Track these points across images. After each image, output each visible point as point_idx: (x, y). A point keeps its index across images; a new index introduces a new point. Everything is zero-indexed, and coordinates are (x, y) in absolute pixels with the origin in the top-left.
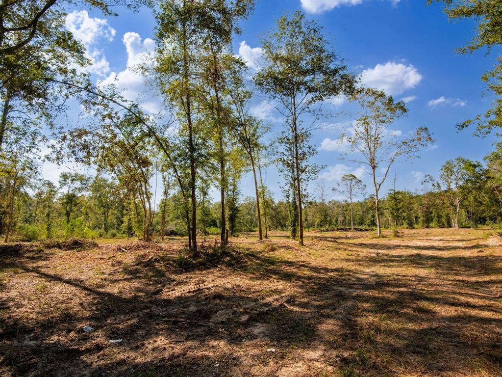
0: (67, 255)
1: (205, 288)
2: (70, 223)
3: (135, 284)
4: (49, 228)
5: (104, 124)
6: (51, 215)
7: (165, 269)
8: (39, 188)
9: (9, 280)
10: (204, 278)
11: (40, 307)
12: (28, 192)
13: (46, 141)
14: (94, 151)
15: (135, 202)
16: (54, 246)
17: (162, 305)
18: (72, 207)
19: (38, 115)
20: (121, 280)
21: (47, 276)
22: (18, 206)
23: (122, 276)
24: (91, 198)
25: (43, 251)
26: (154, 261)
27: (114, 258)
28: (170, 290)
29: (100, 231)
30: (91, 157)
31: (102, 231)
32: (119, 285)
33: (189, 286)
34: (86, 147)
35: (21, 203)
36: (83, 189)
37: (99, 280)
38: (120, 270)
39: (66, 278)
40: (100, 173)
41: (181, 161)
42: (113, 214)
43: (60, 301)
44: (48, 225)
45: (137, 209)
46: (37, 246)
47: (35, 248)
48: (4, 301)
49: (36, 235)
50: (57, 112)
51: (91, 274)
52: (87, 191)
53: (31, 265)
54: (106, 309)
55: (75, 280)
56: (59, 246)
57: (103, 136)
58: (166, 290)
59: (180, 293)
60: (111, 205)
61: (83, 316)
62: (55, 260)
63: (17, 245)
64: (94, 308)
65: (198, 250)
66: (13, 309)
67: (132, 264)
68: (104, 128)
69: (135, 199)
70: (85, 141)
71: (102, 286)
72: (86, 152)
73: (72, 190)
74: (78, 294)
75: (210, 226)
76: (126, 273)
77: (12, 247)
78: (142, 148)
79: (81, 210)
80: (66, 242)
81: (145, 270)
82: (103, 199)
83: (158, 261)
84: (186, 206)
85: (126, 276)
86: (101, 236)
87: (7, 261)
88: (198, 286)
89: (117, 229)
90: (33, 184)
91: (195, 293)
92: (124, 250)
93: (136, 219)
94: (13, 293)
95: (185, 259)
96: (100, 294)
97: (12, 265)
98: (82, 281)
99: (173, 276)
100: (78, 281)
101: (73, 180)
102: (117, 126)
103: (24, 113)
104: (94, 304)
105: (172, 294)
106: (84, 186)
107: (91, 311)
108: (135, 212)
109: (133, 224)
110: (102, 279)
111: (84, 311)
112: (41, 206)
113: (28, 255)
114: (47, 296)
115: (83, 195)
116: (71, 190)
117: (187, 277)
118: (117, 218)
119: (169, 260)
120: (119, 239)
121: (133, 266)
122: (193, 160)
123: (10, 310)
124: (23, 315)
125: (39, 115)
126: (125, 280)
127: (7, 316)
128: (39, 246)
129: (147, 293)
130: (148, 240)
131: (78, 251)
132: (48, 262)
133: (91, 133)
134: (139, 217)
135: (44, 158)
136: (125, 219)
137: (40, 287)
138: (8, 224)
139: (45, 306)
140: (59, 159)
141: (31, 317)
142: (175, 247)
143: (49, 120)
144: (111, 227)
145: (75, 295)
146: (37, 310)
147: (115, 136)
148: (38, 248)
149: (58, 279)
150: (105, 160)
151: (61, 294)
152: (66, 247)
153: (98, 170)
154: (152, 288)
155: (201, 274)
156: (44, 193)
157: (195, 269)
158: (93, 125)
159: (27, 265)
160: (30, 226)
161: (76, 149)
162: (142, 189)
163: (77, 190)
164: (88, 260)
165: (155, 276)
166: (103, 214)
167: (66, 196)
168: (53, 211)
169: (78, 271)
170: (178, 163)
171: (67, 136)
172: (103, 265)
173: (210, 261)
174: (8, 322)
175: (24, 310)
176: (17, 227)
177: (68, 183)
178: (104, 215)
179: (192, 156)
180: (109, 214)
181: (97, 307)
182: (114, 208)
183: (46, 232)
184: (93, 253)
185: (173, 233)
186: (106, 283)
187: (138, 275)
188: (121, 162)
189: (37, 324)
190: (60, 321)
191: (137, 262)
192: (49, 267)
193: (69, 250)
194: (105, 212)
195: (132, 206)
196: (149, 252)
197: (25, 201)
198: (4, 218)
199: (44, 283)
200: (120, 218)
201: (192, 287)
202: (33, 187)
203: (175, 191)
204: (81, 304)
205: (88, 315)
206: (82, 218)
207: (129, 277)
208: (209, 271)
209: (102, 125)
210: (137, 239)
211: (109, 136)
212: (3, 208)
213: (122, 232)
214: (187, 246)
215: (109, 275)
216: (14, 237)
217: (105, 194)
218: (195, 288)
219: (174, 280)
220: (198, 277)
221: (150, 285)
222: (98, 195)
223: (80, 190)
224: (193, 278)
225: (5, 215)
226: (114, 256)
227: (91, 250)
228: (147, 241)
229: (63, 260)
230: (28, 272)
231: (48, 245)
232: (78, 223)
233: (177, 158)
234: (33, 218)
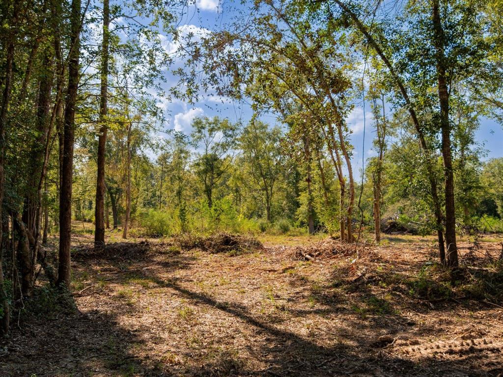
0: (216, 262)
1: (488, 349)
2: (214, 207)
3: (337, 322)
4: (182, 216)
5: (258, 17)
6: (184, 192)
7: (392, 299)
8: (162, 148)
9: (139, 298)
10: (482, 327)
11: (187, 345)
12: (147, 156)
13: (170, 63)
14: (245, 70)
15: (319, 165)
16: (195, 246)
17: (395, 370)
18: (213, 178)
19: (152, 17)
20: (310, 312)
21: (191, 295)
22: (135, 179)
23: (310, 304)
24: (242, 161)
25: (178, 253)
26: (368, 282)
27: (293, 271)
28: (408, 342)
29: (260, 221)
30: (241, 84)
31: (264, 220)
32: (309, 322)
33: (448, 339)
34: (231, 65)
35: (139, 174)
36: (228, 145)
37: (273, 309)
38: (306, 294)
39: (220, 300)
40: (259, 113)
41: (415, 71)
42: (280, 189)
43: (216, 339)
44: (182, 210)
45: (323, 179)
46: (170, 245)
47: (168, 248)
48: (136, 331)
49: (165, 227)
50: (182, 6)
51: (258, 296)
52: (235, 149)
53: (165, 276)
54: (292, 362)
55: (234, 305)
56: (202, 245)
57: (258, 39)
58: (399, 342)
59: (429, 351)
60: (277, 173)
61: (255, 370)
62: (200, 270)
63: (142, 243)
64: (270, 357)
65: (461, 265)
66: (150, 344)
67: (327, 284)
68: (260, 23)
69: (319, 159)
70: (230, 55)
71: (280, 321)
72: (232, 75)
73: (212, 148)
74: (242, 330)
75: (481, 214)
76: (318, 301)
77: (136, 245)
78: (331, 53)
79: (228, 183)
80: (211, 239)
81: (351, 298)
82: (262, 162)
83: (376, 283)
84: (430, 168)
85: (318, 306)
86: (263, 230)
87: (132, 268)
88: (469, 341)
89: (290, 217)
90: (154, 142)
91: (464, 357)
92: (307, 256)
93: (324, 199)
94: (147, 319)
95: (433, 282)
96: (276, 333)
97: (139, 274)
98: (244, 308)
99: (410, 316)
100: (238, 306)
101: (212, 130)
102: (282, 16)
103: (132, 18)
104: (270, 351)
105: (414, 350)
106: (229, 139)
107: (266, 362)
108: (321, 185)
109: (318, 207)
110: (277, 308)
111: (256, 362)
112: (167, 179)
113: (159, 260)
114: (196, 329)
115: (228, 156)
116: (210, 147)
117: (441, 321)
118: (288, 197)
119: (397, 281)
120: (294, 236)
121: (328, 288)
122: (444, 64)
123: (146, 346)
124: (165, 355)
125: (154, 18)
126: (317, 312)
127: (143, 354)
128: (174, 245)
129: (361, 341)
130: (350, 240)
131: (232, 256)
132: (189, 272)
133: (238, 38)
134: (329, 195)
135: (170, 93)
136: (303, 198)
137: (183, 313)
138: (125, 208)
139: (195, 344)
140: (191, 93)
141: (176, 359)
142: (407, 256)
143: (170, 25)
144: (279, 213)
145: (237, 331)
146: (183, 350)
147: (279, 36)
148: (172, 248)
149: (207, 300)
150: (264, 87)
151: (216, 326)
152: (213, 248)
153: (255, 107)
154: (370, 334)
155: (471, 316)
156: (171, 155)
157: (458, 304)
158: (240, 22)
159: (159, 275)
160: (155, 212)
161: (217, 71)
162: (333, 138)
163: (219, 148)
164: (250, 272)
165: (373, 312)
166: (263, 190)
167: (203, 159)
168: (186, 186)
169: (237, 290)
170: (408, 75)
171: (199, 49)
172: (276, 283)
173: (492, 292)
174: (146, 365)
175: (165, 347)
176: (137, 213)
177: (205, 136)
178: (265, 192)
179: (440, 56)
180: (274, 189)
181: (275, 357)
182: (281, 178)
183: (180, 222)
184: (256, 259)
185: (394, 228)
186: (285, 315)
187: (339, 306)
188: (292, 87)
189: (186, 372)
190: (220, 372)
191: (336, 281)
192: (191, 281)
193: (217, 252)
194: (266, 186)
195: (315, 173)
196: (355, 263)
197: (145, 171)
198: (118, 199)
199: (188, 306)
200: (292, 197)
201: (456, 343)
202: (154, 147)
203: (397, 140)
204: (249, 348)
205: (263, 369)
206: (230, 197)
207: (324, 307)
208: (491, 312)
209: (255, 19)
210: (328, 238)
211: (269, 38)
212: (116, 183)
213: (298, 223)
214: (433, 255)
215: (289, 300)
216: (134, 230)
217: (265, 152)
218: (462, 345)
219: (412, 324)
220: (466, 323)
221: (364, 327)
222: (253, 155)
223: (224, 146)
224: (455, 325)
225: (119, 195)
226: (292, 268)
227: (252, 255)
228: (349, 242)
229: (210, 269)
230: (163, 287)
231: (186, 243)
232: (225, 207)
233: (406, 65)
234: (157, 198)
